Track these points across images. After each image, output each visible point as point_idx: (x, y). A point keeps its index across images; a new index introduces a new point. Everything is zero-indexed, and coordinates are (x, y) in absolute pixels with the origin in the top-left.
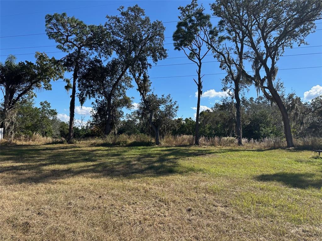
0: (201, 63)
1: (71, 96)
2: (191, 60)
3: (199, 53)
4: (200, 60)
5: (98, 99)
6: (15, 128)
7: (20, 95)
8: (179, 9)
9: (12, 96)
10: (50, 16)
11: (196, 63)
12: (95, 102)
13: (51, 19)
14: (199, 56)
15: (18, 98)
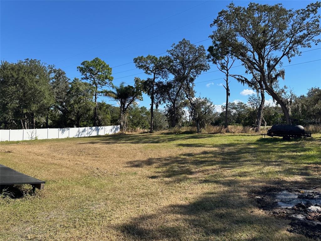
0: (228, 73)
1: (150, 105)
2: (221, 71)
3: (227, 65)
4: (227, 70)
5: (168, 104)
6: (126, 125)
7: (128, 105)
8: (209, 37)
9: (124, 106)
10: (136, 59)
11: (225, 73)
12: (166, 106)
13: (136, 60)
14: (227, 67)
15: (127, 107)
